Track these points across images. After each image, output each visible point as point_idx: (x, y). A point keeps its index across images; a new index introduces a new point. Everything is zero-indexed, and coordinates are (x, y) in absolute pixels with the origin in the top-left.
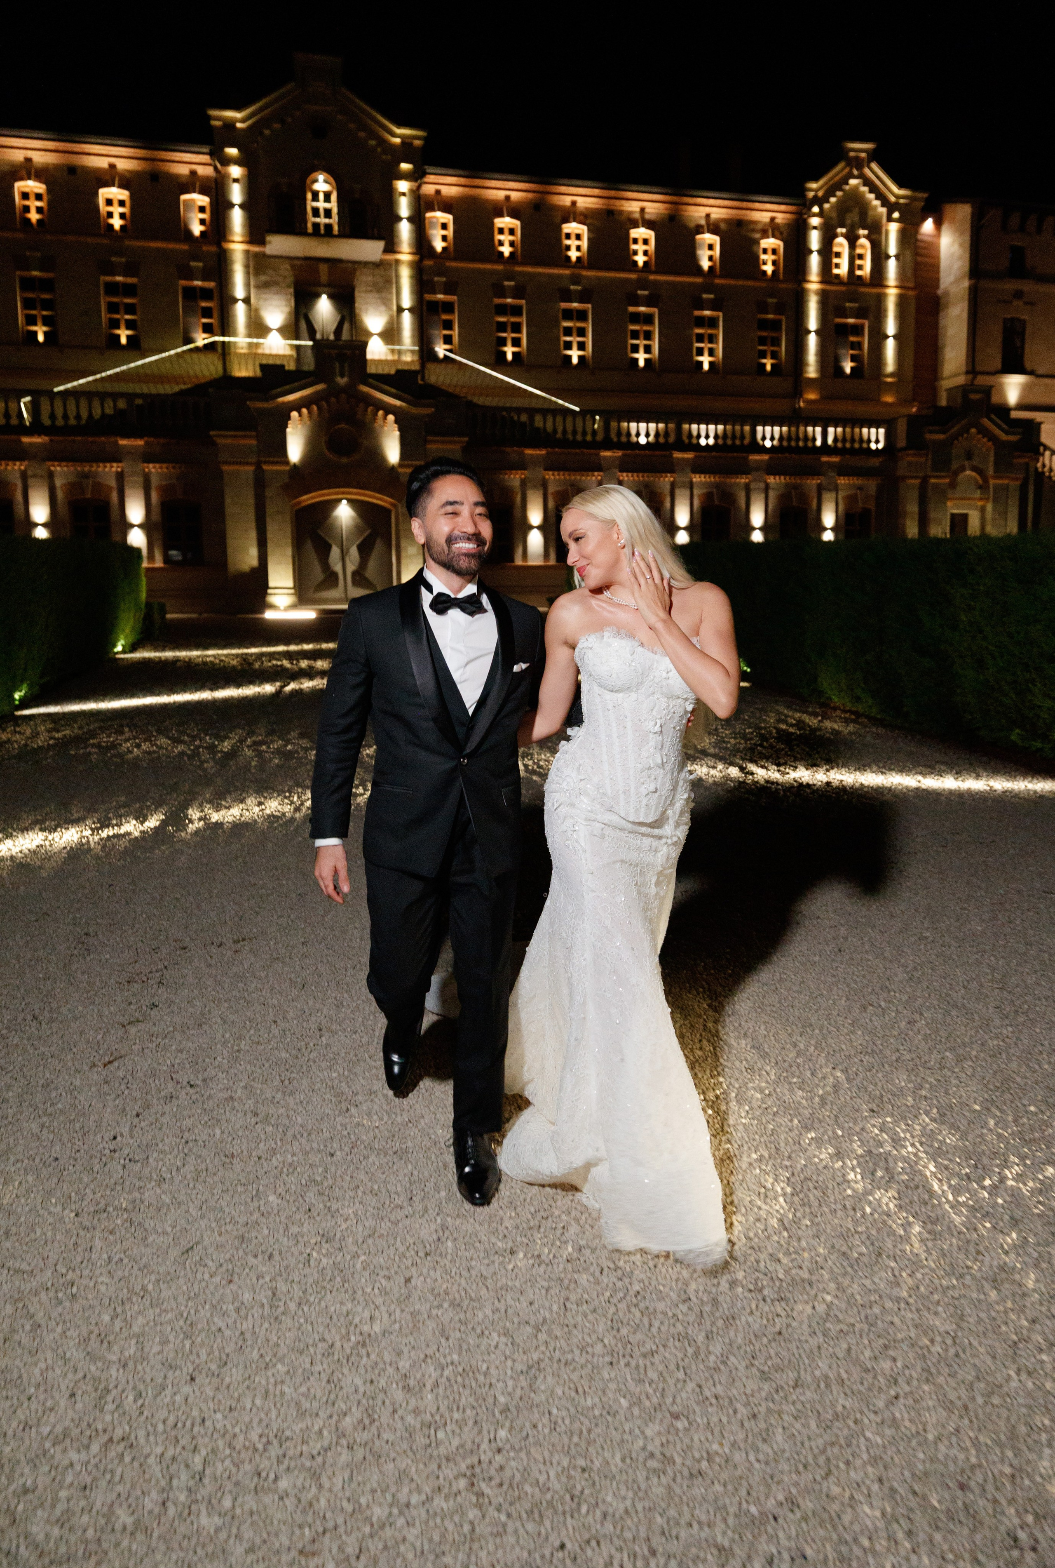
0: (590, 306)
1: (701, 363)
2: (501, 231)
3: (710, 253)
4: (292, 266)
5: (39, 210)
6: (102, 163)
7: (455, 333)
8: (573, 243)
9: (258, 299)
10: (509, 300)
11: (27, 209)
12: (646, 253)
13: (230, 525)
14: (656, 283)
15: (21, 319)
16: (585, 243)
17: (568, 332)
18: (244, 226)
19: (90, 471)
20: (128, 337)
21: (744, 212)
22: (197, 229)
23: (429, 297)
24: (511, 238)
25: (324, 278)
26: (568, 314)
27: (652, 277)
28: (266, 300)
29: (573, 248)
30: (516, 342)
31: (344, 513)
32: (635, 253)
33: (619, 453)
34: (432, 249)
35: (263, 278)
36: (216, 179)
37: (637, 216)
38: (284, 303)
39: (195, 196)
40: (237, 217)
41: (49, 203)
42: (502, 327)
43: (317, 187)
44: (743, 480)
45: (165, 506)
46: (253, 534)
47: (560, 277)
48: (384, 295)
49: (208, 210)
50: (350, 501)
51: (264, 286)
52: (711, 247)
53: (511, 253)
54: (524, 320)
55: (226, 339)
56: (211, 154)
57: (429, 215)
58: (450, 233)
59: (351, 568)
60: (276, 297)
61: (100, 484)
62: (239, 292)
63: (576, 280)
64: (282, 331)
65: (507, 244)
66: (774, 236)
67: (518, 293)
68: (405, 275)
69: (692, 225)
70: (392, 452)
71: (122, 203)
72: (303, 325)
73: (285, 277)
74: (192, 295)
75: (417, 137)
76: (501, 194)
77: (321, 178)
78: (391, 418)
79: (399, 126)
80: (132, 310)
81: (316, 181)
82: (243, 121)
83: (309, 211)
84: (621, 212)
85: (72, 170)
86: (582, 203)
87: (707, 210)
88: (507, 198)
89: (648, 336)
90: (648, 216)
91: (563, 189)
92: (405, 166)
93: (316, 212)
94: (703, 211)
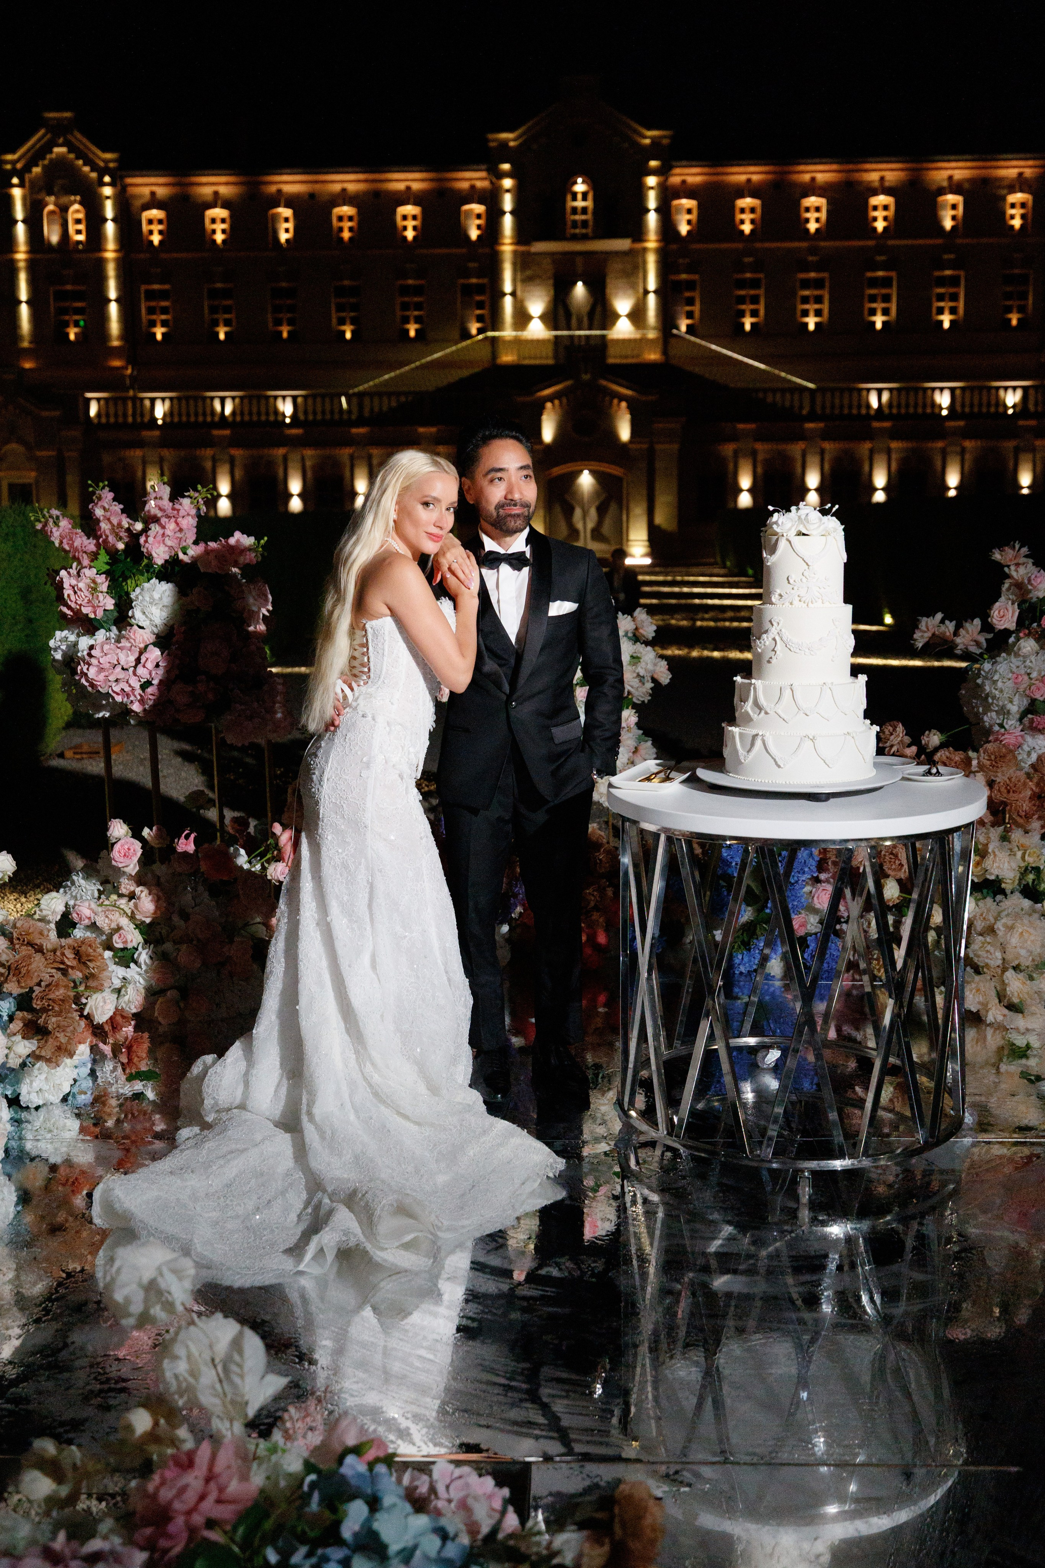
0: (826, 274)
1: (941, 322)
2: (743, 211)
3: (953, 213)
4: (553, 261)
6: (401, 186)
7: (696, 309)
8: (812, 215)
9: (523, 291)
10: (748, 275)
12: (885, 219)
14: (894, 247)
15: (334, 321)
16: (823, 215)
17: (805, 300)
18: (513, 230)
20: (417, 331)
21: (990, 171)
22: (474, 234)
23: (673, 278)
24: (752, 216)
25: (580, 268)
26: (806, 284)
27: (890, 242)
28: (529, 292)
29: (812, 220)
30: (754, 314)
31: (586, 480)
32: (875, 219)
33: (821, 425)
34: (678, 233)
35: (529, 273)
36: (491, 191)
37: (877, 184)
38: (544, 293)
39: (473, 206)
40: (508, 222)
41: (360, 223)
42: (742, 300)
43: (576, 188)
44: (940, 444)
47: (798, 250)
48: (631, 280)
49: (484, 216)
50: (591, 471)
51: (528, 280)
52: (953, 207)
53: (752, 231)
54: (761, 292)
55: (496, 334)
56: (488, 170)
57: (676, 202)
58: (693, 217)
59: (590, 525)
60: (538, 289)
62: (508, 287)
63: (813, 251)
64: (542, 318)
65: (747, 222)
66: (1022, 191)
67: (757, 267)
68: (651, 261)
69: (934, 187)
70: (625, 433)
71: (414, 217)
72: (561, 312)
73: (547, 271)
74: (468, 291)
75: (665, 137)
76: (743, 178)
77: (580, 180)
78: (624, 404)
79: (649, 128)
80: (418, 306)
81: (575, 183)
82: (514, 140)
83: (569, 210)
84: (860, 183)
85: (377, 194)
86: (821, 178)
87: (949, 172)
88: (749, 180)
89: (887, 299)
90: (887, 184)
91: (802, 168)
92: (653, 163)
93: (574, 210)
94: (945, 174)
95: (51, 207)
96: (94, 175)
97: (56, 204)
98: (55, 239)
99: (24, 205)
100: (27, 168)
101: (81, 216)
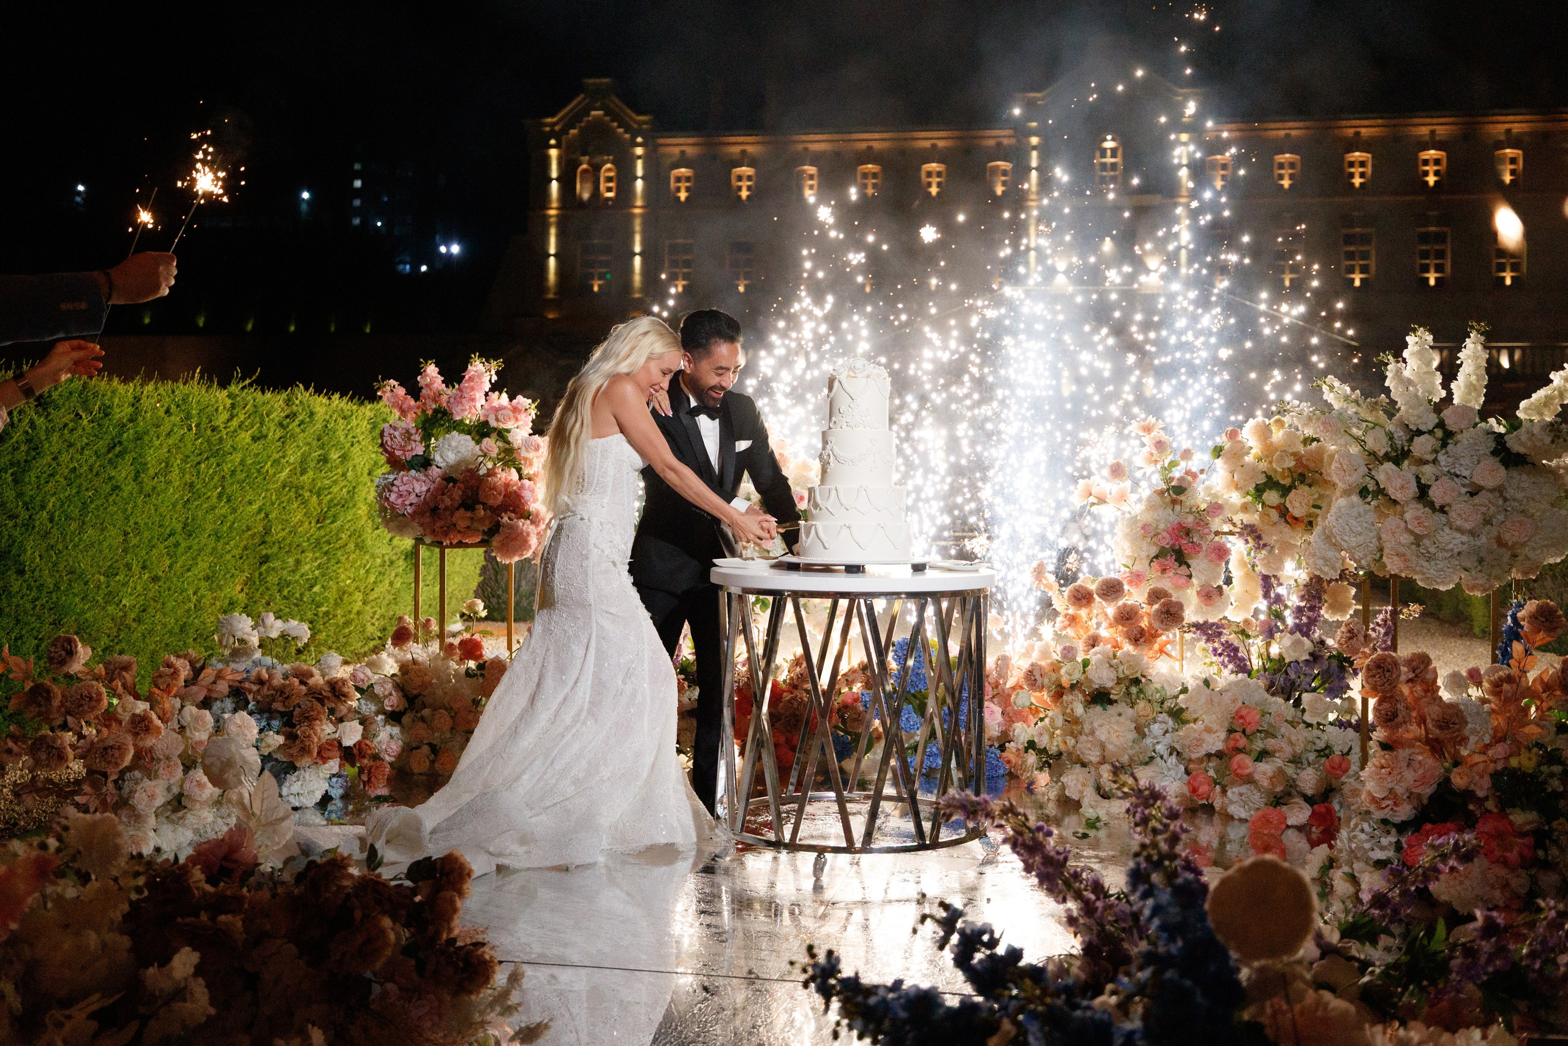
0: (1374, 230)
1: (1503, 279)
2: (1281, 166)
3: (1513, 167)
5: (875, 186)
6: (927, 144)
8: (1357, 170)
9: (1048, 246)
11: (865, 187)
12: (1436, 173)
14: (1447, 202)
16: (1369, 170)
17: (1350, 256)
18: (1039, 185)
20: (935, 285)
21: (1556, 124)
22: (1000, 190)
24: (1292, 171)
26: (1351, 240)
27: (1443, 196)
29: (1357, 175)
30: (1293, 270)
32: (1426, 173)
36: (1018, 148)
37: (1427, 138)
39: (1000, 163)
40: (1033, 179)
41: (883, 180)
42: (1281, 256)
43: (1105, 145)
47: (1342, 204)
49: (1009, 173)
52: (1513, 161)
53: (1292, 186)
54: (1300, 248)
56: (1015, 127)
57: (1210, 158)
58: (1229, 172)
62: (1032, 242)
63: (1359, 206)
64: (1069, 273)
65: (1287, 177)
69: (1491, 141)
71: (939, 174)
75: (1197, 94)
76: (1281, 134)
77: (1110, 137)
79: (1182, 85)
81: (1105, 139)
82: (1043, 98)
83: (1097, 166)
84: (1409, 138)
85: (903, 152)
86: (1366, 133)
87: (1507, 126)
89: (1440, 255)
90: (1438, 138)
91: (1345, 122)
92: (1186, 120)
93: (1103, 166)
94: (1502, 128)
95: (584, 166)
96: (627, 136)
97: (589, 163)
98: (586, 196)
99: (559, 164)
100: (564, 131)
101: (612, 174)
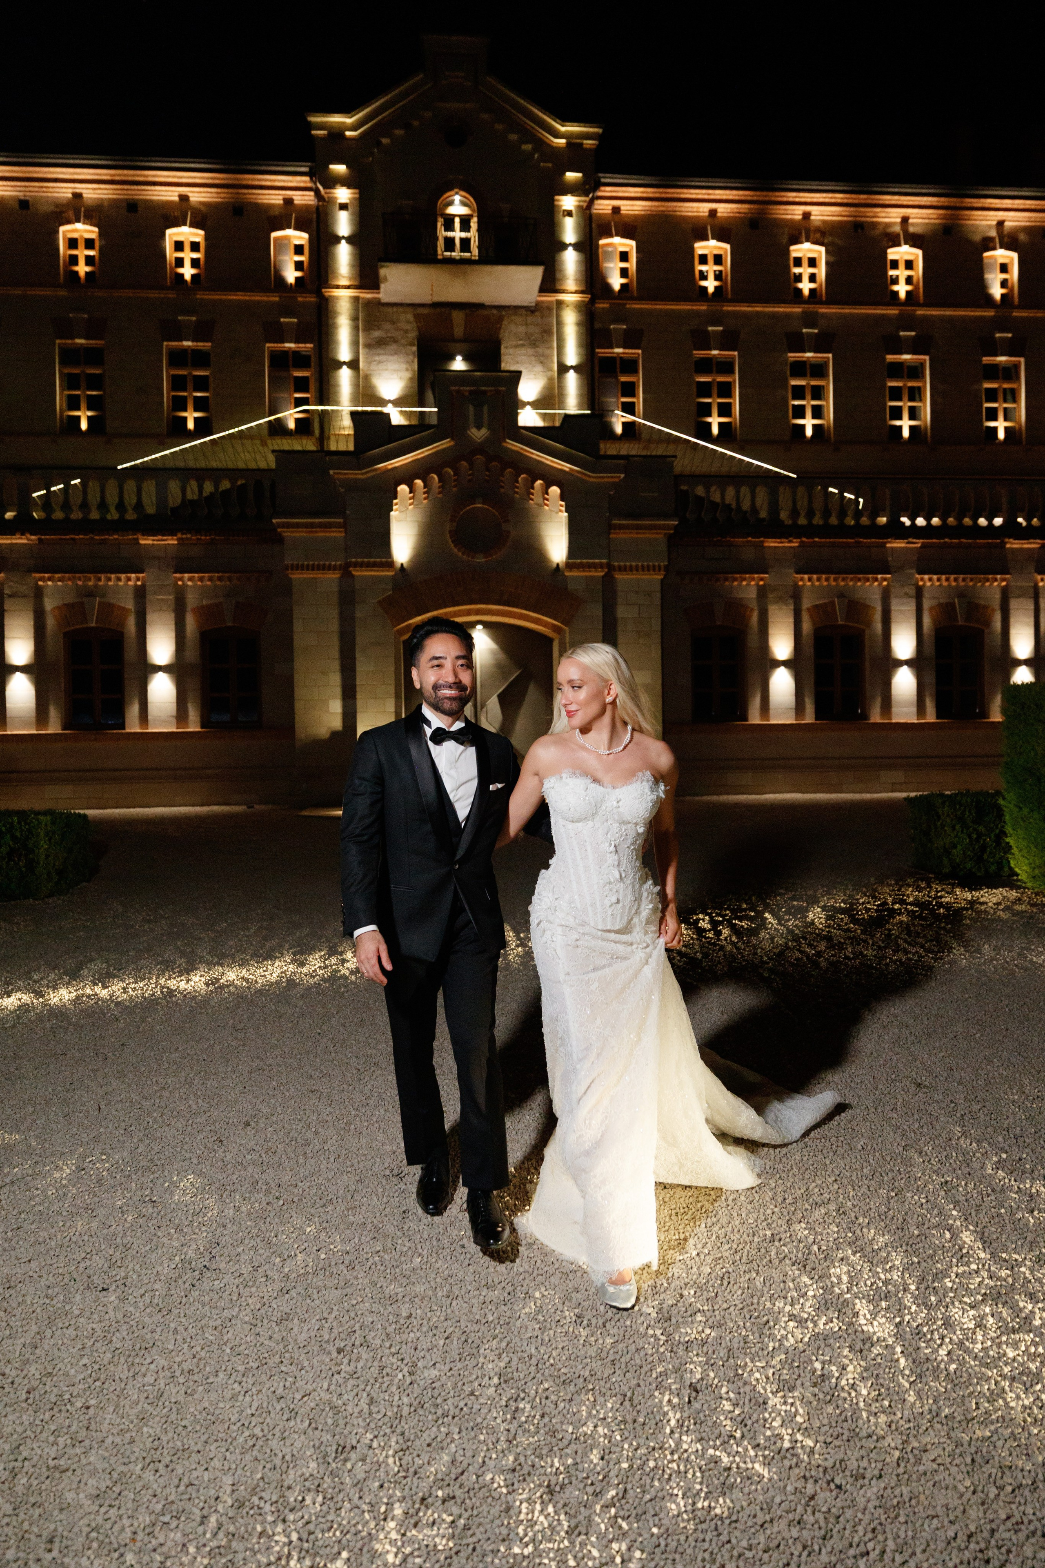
0: (830, 355)
1: (995, 430)
2: (703, 259)
3: (1005, 276)
4: (416, 316)
5: (89, 260)
6: (171, 195)
7: (640, 399)
8: (805, 271)
9: (369, 362)
10: (715, 352)
11: (74, 260)
12: (909, 280)
13: (300, 664)
14: (925, 318)
15: (60, 402)
16: (821, 271)
17: (799, 393)
18: (352, 266)
19: (96, 586)
20: (197, 421)
22: (291, 275)
23: (601, 352)
24: (718, 268)
25: (459, 331)
26: (799, 369)
27: (920, 312)
28: (380, 362)
29: (805, 278)
30: (725, 410)
32: (895, 281)
34: (608, 287)
35: (377, 334)
36: (318, 208)
37: (897, 229)
38: (404, 366)
39: (289, 232)
40: (344, 254)
41: (104, 251)
42: (705, 390)
43: (453, 210)
45: (206, 638)
46: (335, 679)
47: (788, 316)
48: (540, 350)
49: (306, 250)
50: (487, 628)
51: (377, 345)
52: (1004, 268)
53: (718, 288)
54: (736, 379)
55: (325, 408)
56: (312, 175)
57: (603, 241)
58: (632, 265)
60: (391, 358)
61: (111, 606)
62: (344, 353)
63: (810, 319)
64: (404, 397)
65: (711, 276)
67: (728, 341)
68: (570, 321)
69: (977, 238)
70: (557, 548)
71: (195, 247)
73: (406, 331)
74: (281, 361)
75: (587, 136)
76: (704, 209)
77: (457, 198)
78: (555, 490)
79: (565, 119)
80: (201, 384)
81: (451, 203)
82: (354, 128)
83: (441, 243)
84: (874, 225)
85: (132, 206)
86: (819, 214)
87: (1001, 215)
88: (713, 213)
90: (911, 229)
91: (792, 196)
92: (571, 176)
93: (450, 243)
94: (994, 218)
